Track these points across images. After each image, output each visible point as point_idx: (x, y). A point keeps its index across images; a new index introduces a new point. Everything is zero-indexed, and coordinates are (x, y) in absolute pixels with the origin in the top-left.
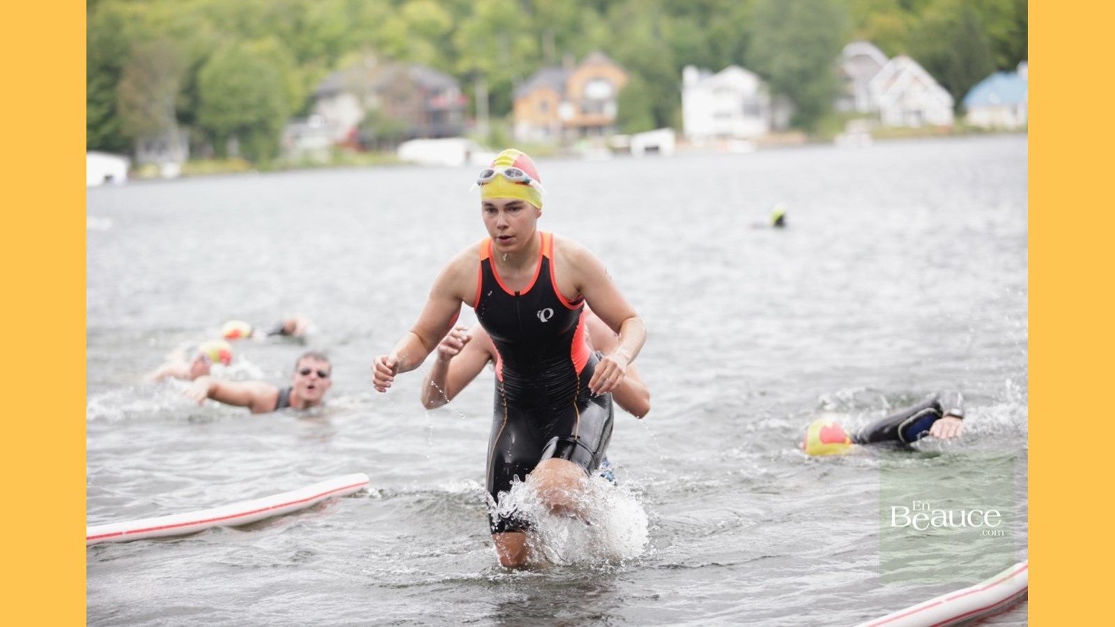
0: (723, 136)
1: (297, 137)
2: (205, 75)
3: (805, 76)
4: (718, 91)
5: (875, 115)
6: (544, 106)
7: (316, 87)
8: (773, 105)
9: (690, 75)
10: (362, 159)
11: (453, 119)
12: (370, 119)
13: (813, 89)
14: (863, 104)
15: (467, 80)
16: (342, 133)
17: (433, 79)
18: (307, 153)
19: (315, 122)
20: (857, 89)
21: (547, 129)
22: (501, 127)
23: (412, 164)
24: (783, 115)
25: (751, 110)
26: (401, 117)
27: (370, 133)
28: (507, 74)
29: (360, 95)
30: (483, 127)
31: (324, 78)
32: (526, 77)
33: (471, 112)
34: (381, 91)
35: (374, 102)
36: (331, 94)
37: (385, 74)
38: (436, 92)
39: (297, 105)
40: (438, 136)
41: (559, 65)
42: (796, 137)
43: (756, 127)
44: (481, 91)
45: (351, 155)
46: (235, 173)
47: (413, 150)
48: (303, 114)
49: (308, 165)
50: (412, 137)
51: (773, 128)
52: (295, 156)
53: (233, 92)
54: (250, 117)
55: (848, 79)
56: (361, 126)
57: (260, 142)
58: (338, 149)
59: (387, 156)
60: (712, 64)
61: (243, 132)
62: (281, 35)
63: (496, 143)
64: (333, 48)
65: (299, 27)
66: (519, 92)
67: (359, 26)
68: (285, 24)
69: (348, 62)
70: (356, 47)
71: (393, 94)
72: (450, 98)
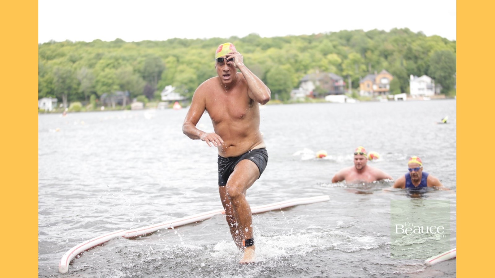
0: (421, 95)
1: (295, 93)
2: (269, 75)
3: (445, 78)
4: (420, 82)
6: (368, 86)
7: (301, 79)
8: (436, 87)
9: (412, 77)
10: (314, 100)
11: (342, 89)
12: (317, 89)
13: (447, 82)
15: (345, 78)
16: (308, 93)
17: (336, 77)
18: (298, 98)
19: (301, 89)
21: (369, 93)
22: (356, 91)
23: (329, 102)
24: (438, 90)
25: (430, 88)
26: (326, 88)
27: (317, 93)
28: (357, 76)
29: (314, 82)
30: (350, 91)
31: (303, 76)
32: (363, 77)
33: (347, 87)
34: (320, 80)
35: (318, 83)
36: (305, 81)
37: (322, 75)
38: (337, 81)
39: (295, 85)
40: (337, 94)
41: (373, 73)
42: (443, 96)
43: (431, 93)
44: (350, 81)
45: (311, 99)
46: (277, 104)
47: (329, 98)
48: (297, 87)
49: (298, 102)
50: (329, 94)
51: (436, 93)
52: (294, 99)
53: (276, 80)
54: (281, 88)
56: (314, 91)
57: (284, 95)
58: (307, 97)
59: (322, 100)
60: (418, 74)
61: (279, 92)
62: (291, 64)
63: (354, 96)
64: (306, 68)
65: (296, 61)
66: (361, 81)
67: (314, 61)
68: (292, 61)
69: (311, 72)
70: (313, 67)
71: (324, 81)
72: (341, 83)
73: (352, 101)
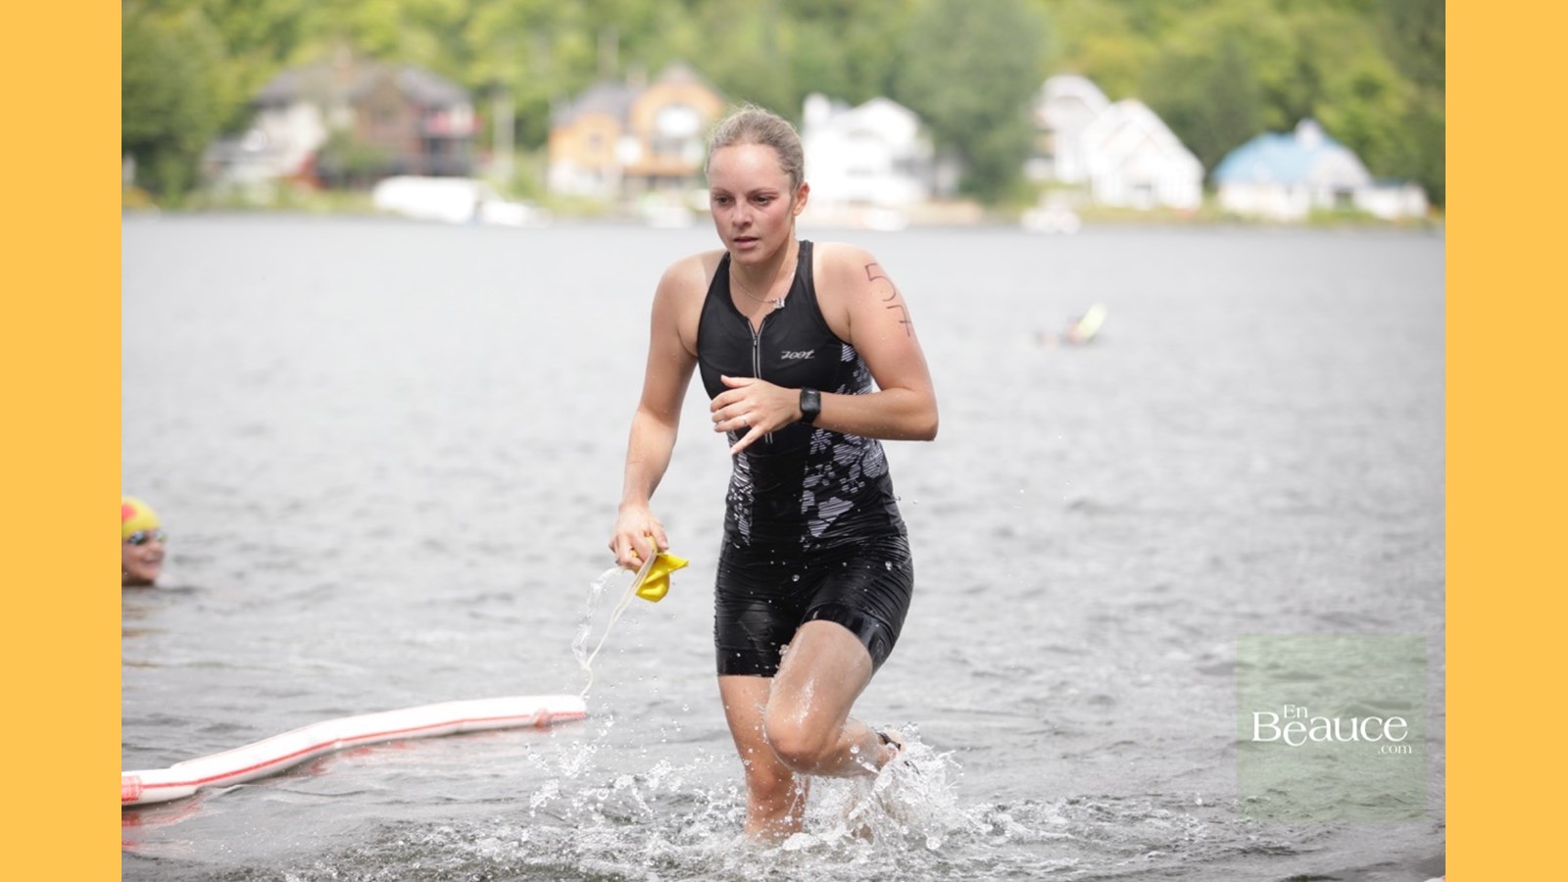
0: (859, 203)
1: (225, 164)
3: (985, 122)
4: (858, 134)
5: (1084, 187)
6: (596, 140)
7: (257, 90)
8: (937, 159)
9: (817, 109)
10: (322, 201)
11: (461, 151)
12: (336, 141)
13: (999, 140)
14: (1067, 168)
15: (483, 94)
16: (291, 162)
17: (432, 89)
18: (238, 188)
19: (253, 141)
20: (1060, 145)
21: (598, 174)
22: (530, 165)
23: (395, 217)
24: (948, 175)
25: (905, 166)
26: (387, 142)
27: (336, 163)
28: (543, 90)
29: (324, 106)
30: (504, 164)
31: (269, 78)
32: (573, 95)
33: (483, 140)
34: (357, 102)
35: (343, 118)
36: (281, 104)
37: (363, 77)
38: (435, 109)
39: (226, 116)
40: (436, 172)
41: (621, 80)
42: (966, 211)
44: (503, 112)
45: (306, 194)
47: (397, 193)
48: (235, 130)
49: (239, 206)
50: (396, 171)
51: (935, 195)
52: (220, 192)
54: (153, 130)
55: (1047, 132)
56: (320, 152)
57: (171, 169)
58: (284, 184)
59: (356, 200)
60: (850, 94)
61: (143, 149)
63: (522, 190)
64: (285, 33)
66: (562, 115)
69: (309, 52)
70: (321, 33)
71: (373, 106)
72: (459, 120)
73: (511, 212)
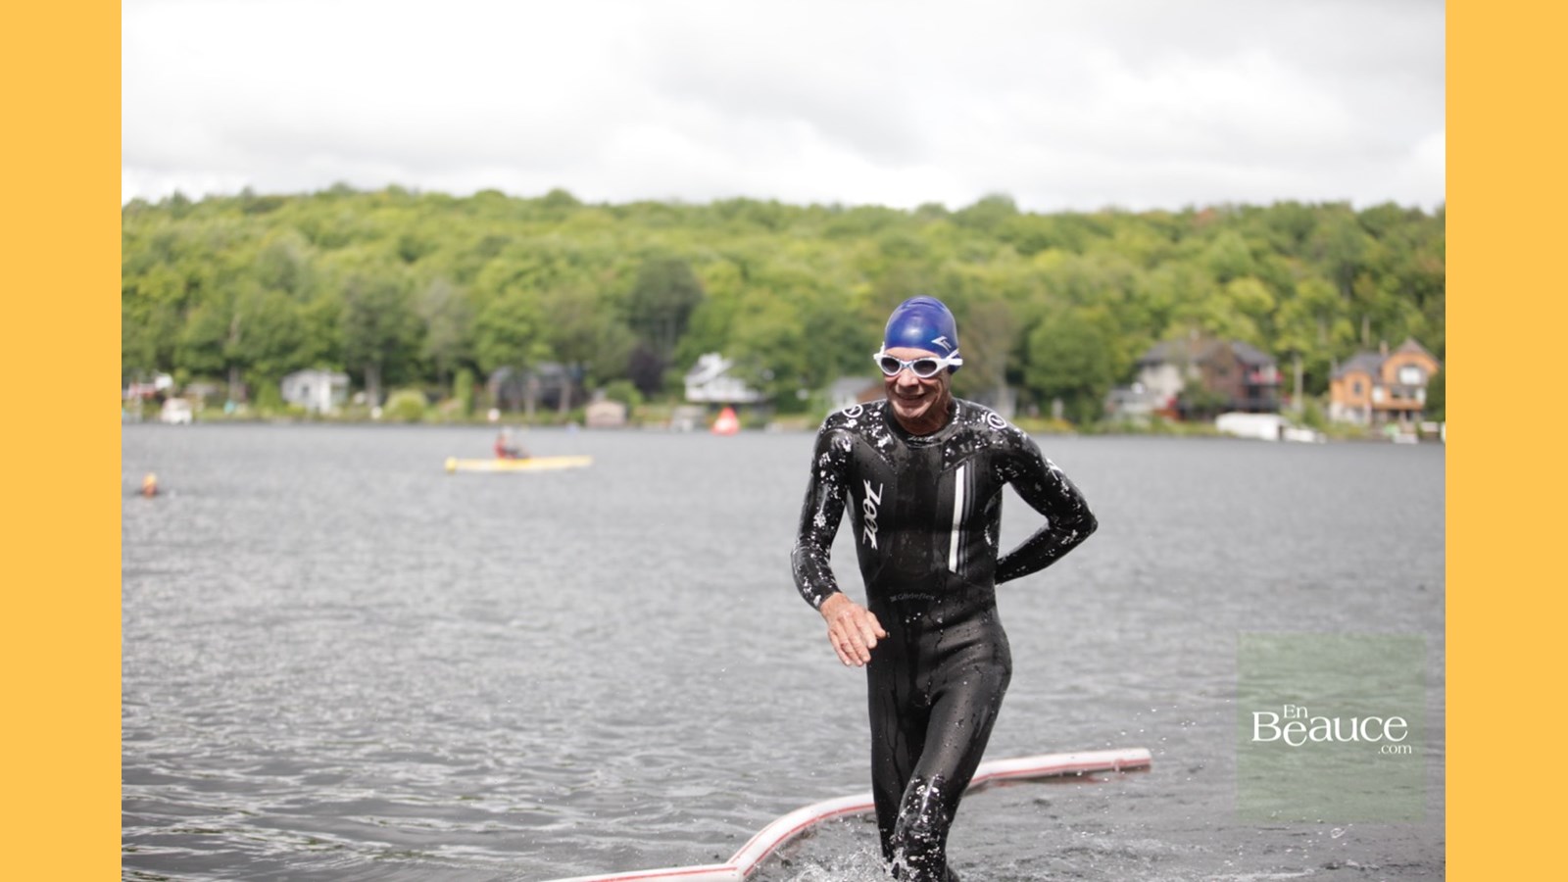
1: (1120, 402)
2: (1036, 337)
6: (1357, 388)
7: (1141, 356)
10: (1179, 428)
11: (1273, 396)
12: (1191, 388)
15: (1284, 359)
16: (1161, 402)
17: (1252, 356)
18: (1128, 416)
19: (1138, 388)
21: (1359, 410)
22: (1316, 405)
23: (1230, 437)
26: (1221, 390)
27: (1189, 403)
28: (1324, 355)
29: (1182, 365)
30: (1298, 403)
31: (1149, 347)
32: (1341, 360)
33: (1285, 388)
34: (1201, 364)
35: (1195, 373)
36: (1155, 364)
37: (1209, 346)
38: (1256, 368)
39: (1121, 372)
40: (1254, 410)
41: (1376, 350)
44: (1298, 369)
45: (1169, 422)
46: (1057, 432)
47: (1230, 422)
48: (1127, 380)
49: (1129, 430)
50: (1229, 409)
52: (1117, 421)
53: (1060, 356)
54: (1075, 381)
56: (1180, 396)
57: (1086, 406)
58: (1157, 415)
59: (1204, 427)
61: (1068, 394)
62: (1111, 304)
63: (1308, 420)
64: (1160, 319)
65: (1129, 296)
66: (1335, 371)
67: (1183, 299)
68: (1116, 295)
69: (1175, 331)
70: (1183, 319)
71: (1214, 366)
72: (1270, 375)
73: (1305, 435)
